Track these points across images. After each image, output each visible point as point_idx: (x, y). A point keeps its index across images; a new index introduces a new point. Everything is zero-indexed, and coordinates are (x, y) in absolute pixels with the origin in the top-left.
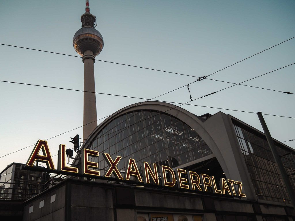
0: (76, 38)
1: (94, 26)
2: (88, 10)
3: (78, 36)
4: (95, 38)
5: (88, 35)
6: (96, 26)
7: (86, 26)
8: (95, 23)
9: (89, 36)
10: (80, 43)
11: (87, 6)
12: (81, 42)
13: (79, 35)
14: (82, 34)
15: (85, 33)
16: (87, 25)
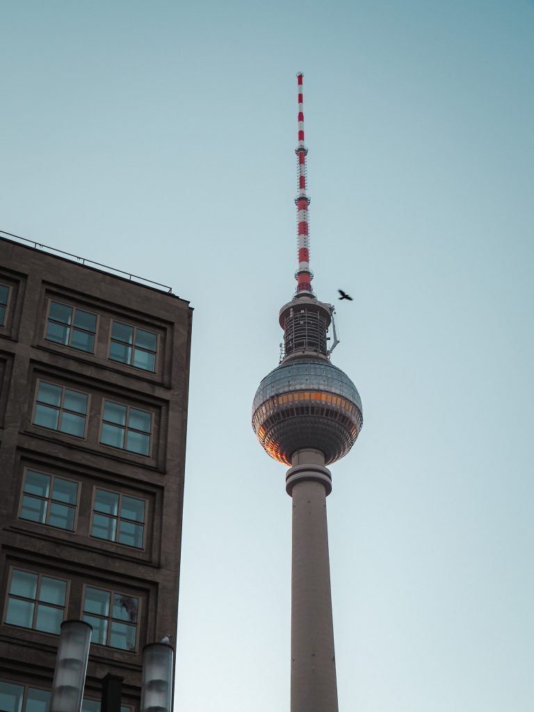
0: (264, 403)
1: (329, 344)
2: (304, 278)
3: (272, 398)
4: (335, 403)
5: (307, 394)
6: (334, 346)
7: (301, 353)
8: (330, 328)
9: (310, 400)
10: (279, 423)
11: (304, 263)
12: (283, 421)
13: (278, 395)
14: (286, 389)
15: (298, 387)
16: (302, 344)
